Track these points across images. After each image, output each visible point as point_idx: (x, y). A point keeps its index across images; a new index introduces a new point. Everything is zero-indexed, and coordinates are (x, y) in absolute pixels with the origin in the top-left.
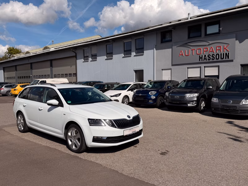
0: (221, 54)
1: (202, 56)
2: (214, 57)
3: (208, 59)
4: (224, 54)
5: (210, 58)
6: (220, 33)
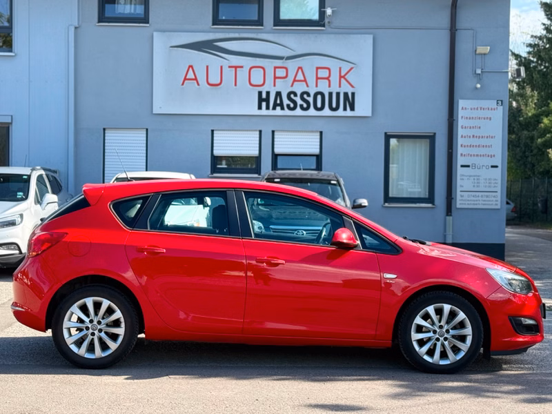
0: (330, 94)
1: (268, 93)
2: (308, 103)
3: (288, 106)
4: (338, 94)
5: (295, 103)
6: (324, 26)
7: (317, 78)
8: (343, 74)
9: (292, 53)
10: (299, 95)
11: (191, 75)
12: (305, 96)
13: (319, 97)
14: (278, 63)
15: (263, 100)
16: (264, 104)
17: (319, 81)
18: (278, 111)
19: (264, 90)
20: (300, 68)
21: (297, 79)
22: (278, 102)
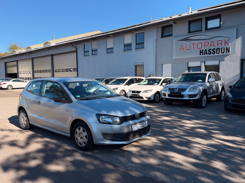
0: (222, 48)
2: (215, 52)
4: (224, 48)
6: (220, 28)
7: (218, 44)
8: (226, 42)
9: (210, 37)
10: (212, 50)
11: (182, 48)
12: (214, 50)
13: (218, 50)
14: (206, 41)
15: (201, 52)
16: (201, 53)
17: (218, 45)
18: (206, 55)
19: (202, 49)
20: (212, 42)
21: (211, 45)
22: (206, 52)
